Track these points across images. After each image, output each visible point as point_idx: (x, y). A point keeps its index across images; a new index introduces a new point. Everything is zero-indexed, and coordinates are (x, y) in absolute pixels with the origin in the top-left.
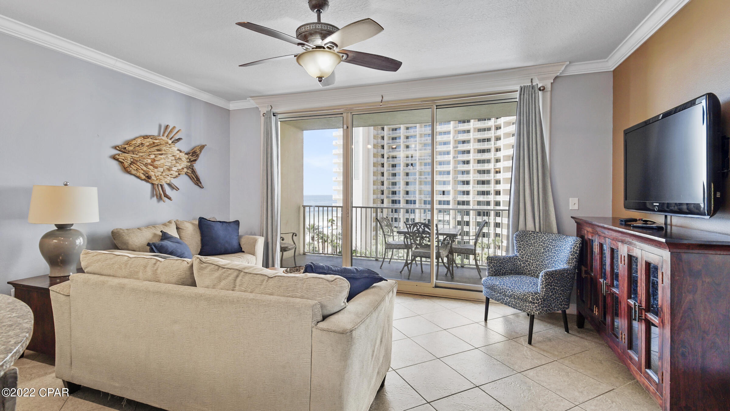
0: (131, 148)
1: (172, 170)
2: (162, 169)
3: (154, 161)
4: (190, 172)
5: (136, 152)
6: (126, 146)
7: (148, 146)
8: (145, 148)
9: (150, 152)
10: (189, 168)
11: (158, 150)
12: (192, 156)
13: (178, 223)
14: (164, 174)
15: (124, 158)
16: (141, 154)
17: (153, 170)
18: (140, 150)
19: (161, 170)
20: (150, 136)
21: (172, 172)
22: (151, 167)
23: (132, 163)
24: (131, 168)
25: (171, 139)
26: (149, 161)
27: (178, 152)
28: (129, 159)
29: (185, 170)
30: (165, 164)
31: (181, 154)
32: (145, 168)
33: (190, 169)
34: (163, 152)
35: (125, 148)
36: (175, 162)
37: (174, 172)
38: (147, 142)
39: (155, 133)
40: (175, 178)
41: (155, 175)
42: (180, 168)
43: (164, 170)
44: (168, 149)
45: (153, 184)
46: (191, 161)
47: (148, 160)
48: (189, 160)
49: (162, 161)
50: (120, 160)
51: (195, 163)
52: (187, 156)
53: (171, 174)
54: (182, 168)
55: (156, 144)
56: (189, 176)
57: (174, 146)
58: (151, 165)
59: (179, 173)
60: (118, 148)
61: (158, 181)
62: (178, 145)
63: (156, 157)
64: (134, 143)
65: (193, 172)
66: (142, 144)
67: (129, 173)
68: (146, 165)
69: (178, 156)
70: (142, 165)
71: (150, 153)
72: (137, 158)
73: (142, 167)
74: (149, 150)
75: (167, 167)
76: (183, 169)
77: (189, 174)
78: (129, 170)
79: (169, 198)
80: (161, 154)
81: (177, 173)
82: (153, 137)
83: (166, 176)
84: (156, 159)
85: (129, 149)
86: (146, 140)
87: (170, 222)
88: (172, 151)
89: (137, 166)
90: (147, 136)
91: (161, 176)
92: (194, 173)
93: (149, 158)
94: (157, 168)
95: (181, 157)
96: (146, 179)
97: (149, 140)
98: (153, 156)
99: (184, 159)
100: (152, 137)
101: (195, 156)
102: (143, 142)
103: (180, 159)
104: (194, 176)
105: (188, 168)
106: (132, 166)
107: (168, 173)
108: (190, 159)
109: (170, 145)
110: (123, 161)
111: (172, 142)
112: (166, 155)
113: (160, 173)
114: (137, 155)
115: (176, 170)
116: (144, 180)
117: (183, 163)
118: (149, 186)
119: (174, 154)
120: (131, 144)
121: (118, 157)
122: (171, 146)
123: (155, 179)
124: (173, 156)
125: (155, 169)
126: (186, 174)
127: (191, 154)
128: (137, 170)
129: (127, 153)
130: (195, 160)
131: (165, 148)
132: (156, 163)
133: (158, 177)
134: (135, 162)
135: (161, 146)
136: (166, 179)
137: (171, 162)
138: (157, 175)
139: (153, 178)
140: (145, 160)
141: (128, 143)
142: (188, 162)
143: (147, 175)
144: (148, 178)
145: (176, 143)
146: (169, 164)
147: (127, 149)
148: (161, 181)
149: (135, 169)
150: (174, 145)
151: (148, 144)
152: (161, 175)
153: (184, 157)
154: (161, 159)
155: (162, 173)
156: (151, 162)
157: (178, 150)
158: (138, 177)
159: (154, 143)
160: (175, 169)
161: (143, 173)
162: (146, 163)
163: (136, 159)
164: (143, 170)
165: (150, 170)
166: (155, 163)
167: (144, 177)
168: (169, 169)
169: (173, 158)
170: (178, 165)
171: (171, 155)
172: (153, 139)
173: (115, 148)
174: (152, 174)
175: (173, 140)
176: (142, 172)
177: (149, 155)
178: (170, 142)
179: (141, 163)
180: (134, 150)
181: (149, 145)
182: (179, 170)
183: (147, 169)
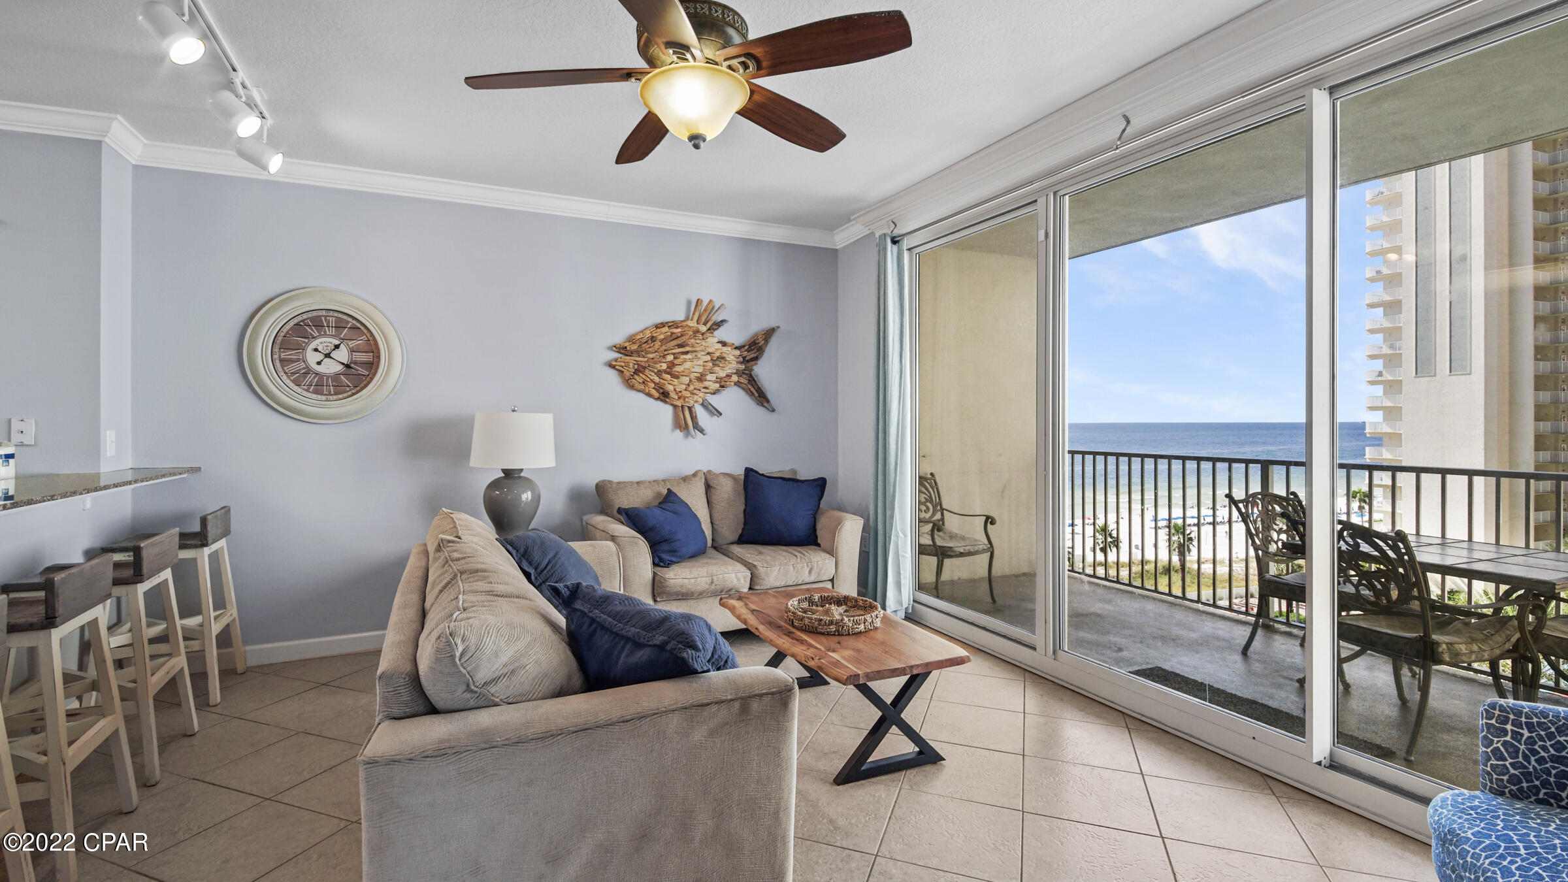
0: (635, 347)
1: (706, 380)
2: (688, 379)
3: (672, 365)
4: (746, 382)
5: (643, 353)
6: (627, 344)
7: (661, 341)
8: (658, 345)
9: (665, 351)
10: (743, 373)
11: (680, 346)
12: (748, 352)
13: (708, 476)
14: (691, 387)
15: (623, 364)
16: (651, 356)
17: (670, 382)
18: (649, 349)
20: (666, 323)
21: (706, 384)
22: (668, 377)
23: (636, 372)
24: (633, 380)
25: (705, 324)
26: (664, 366)
27: (720, 346)
28: (631, 365)
29: (735, 378)
30: (694, 370)
31: (725, 349)
32: (657, 379)
33: (745, 376)
34: (687, 349)
35: (626, 347)
36: (711, 364)
37: (711, 383)
38: (661, 334)
39: (680, 316)
40: (714, 394)
41: (675, 390)
42: (722, 374)
43: (690, 381)
44: (698, 341)
45: (675, 407)
46: (748, 361)
47: (662, 364)
48: (741, 359)
49: (687, 365)
50: (617, 367)
51: (756, 364)
52: (738, 352)
53: (705, 388)
54: (727, 376)
55: (674, 336)
56: (743, 389)
57: (711, 335)
58: (668, 373)
59: (723, 384)
60: (614, 349)
61: (681, 401)
62: (720, 334)
63: (675, 358)
64: (639, 337)
65: (752, 380)
66: (653, 337)
67: (632, 387)
68: (659, 373)
69: (717, 354)
70: (653, 374)
71: (666, 353)
72: (645, 362)
73: (652, 378)
74: (664, 348)
75: (696, 374)
76: (729, 376)
77: (744, 386)
78: (632, 384)
79: (702, 431)
80: (686, 353)
81: (718, 385)
82: (674, 324)
83: (695, 391)
84: (676, 362)
85: (632, 348)
86: (659, 330)
87: (695, 475)
88: (706, 345)
89: (644, 377)
90: (662, 323)
91: (685, 392)
92: (753, 383)
93: (664, 360)
94: (677, 377)
95: (724, 355)
96: (662, 398)
97: (666, 329)
98: (670, 358)
99: (730, 358)
100: (670, 324)
101: (755, 350)
102: (655, 335)
103: (723, 358)
104: (752, 389)
105: (739, 373)
106: (636, 377)
107: (698, 385)
108: (744, 358)
109: (703, 334)
110: (624, 369)
111: (709, 329)
112: (695, 354)
113: (684, 387)
114: (644, 357)
115: (714, 379)
116: (658, 399)
117: (730, 366)
118: (669, 409)
119: (710, 350)
121: (614, 363)
122: (705, 336)
123: (676, 397)
124: (708, 353)
125: (674, 380)
126: (737, 384)
127: (746, 348)
128: (644, 382)
129: (630, 356)
130: (756, 359)
131: (693, 341)
132: (678, 369)
133: (680, 394)
134: (642, 370)
135: (683, 337)
136: (696, 397)
137: (704, 366)
138: (678, 390)
139: (673, 395)
140: (658, 366)
141: (631, 339)
142: (741, 363)
143: (661, 391)
144: (664, 396)
145: (716, 329)
146: (700, 370)
147: (628, 349)
148: (687, 400)
149: (641, 381)
150: (712, 333)
151: (662, 337)
152: (686, 390)
153: (732, 355)
154: (685, 361)
155: (689, 385)
156: (668, 367)
157: (718, 342)
158: (649, 395)
159: (672, 333)
160: (710, 377)
161: (654, 388)
162: (659, 371)
163: (643, 364)
164: (654, 382)
165: (666, 382)
166: (674, 370)
167: (656, 395)
168: (701, 379)
169: (708, 358)
170: (717, 369)
171: (703, 353)
172: (673, 327)
174: (670, 388)
175: (709, 325)
176: (653, 385)
177: (664, 356)
178: (703, 329)
179: (650, 370)
180: (640, 350)
181: (664, 339)
182: (721, 378)
183: (662, 381)
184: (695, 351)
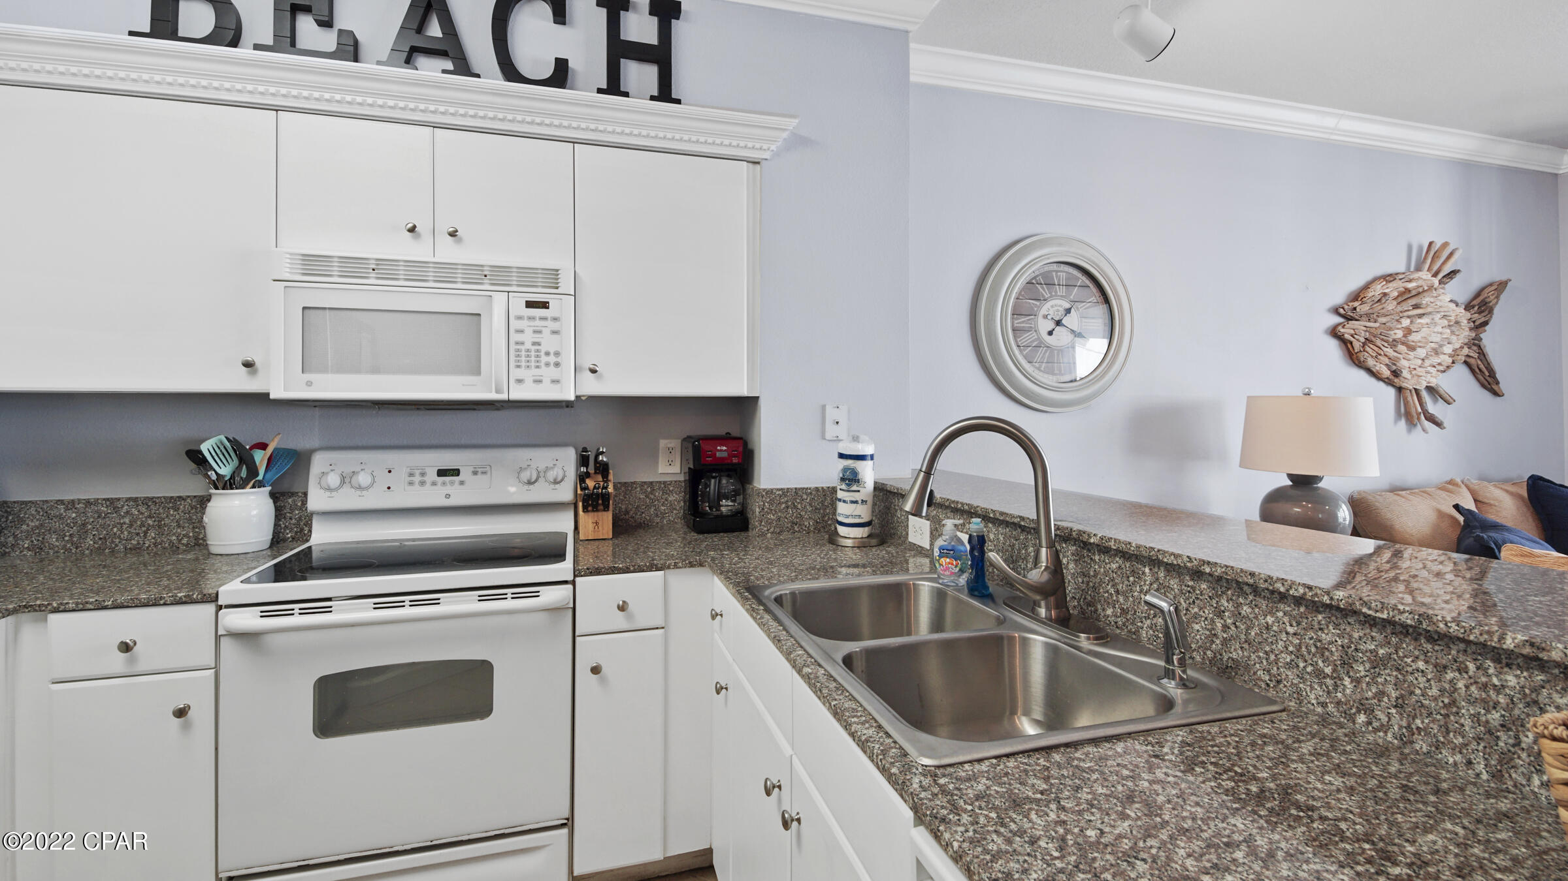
0: (1366, 308)
1: (1442, 353)
2: (1424, 351)
3: (1408, 332)
4: (1476, 355)
5: (1375, 316)
6: (1356, 304)
7: (1395, 299)
8: (1391, 306)
9: (1401, 312)
10: (1473, 343)
11: (1416, 307)
12: (1479, 313)
14: (1427, 363)
15: (1352, 332)
16: (1383, 320)
17: (1405, 356)
18: (1383, 311)
19: (1421, 352)
20: (1397, 274)
21: (1441, 358)
22: (1402, 348)
23: (1367, 342)
24: (1366, 353)
25: (1436, 275)
26: (1399, 334)
27: (1453, 306)
28: (1362, 334)
29: (1465, 350)
30: (1430, 340)
31: (1458, 309)
32: (1390, 352)
33: (1474, 348)
34: (1429, 310)
35: (1355, 309)
36: (1448, 331)
37: (1446, 357)
38: (1393, 289)
40: (1444, 371)
41: (1409, 367)
42: (1456, 346)
43: (1426, 354)
44: (1433, 300)
45: (1400, 390)
46: (1477, 327)
47: (1396, 331)
48: (1472, 325)
49: (1425, 332)
50: (1344, 336)
51: (1485, 330)
52: (1468, 315)
53: (1439, 364)
55: (1410, 293)
56: (1471, 367)
57: (1443, 291)
58: (1403, 344)
59: (1454, 358)
60: (1340, 311)
61: (1412, 381)
62: (1451, 289)
63: (1412, 322)
64: (1372, 293)
65: (1481, 354)
66: (1385, 294)
67: (1359, 365)
68: (1394, 343)
69: (1453, 317)
70: (1386, 345)
71: (1401, 315)
72: (1376, 328)
73: (1385, 350)
74: (1399, 309)
75: (1433, 345)
76: (1461, 347)
77: (1472, 362)
78: (1362, 359)
79: (1438, 424)
80: (1420, 316)
81: (1450, 360)
82: (1403, 277)
83: (1429, 369)
84: (1413, 327)
85: (1361, 310)
86: (1390, 285)
88: (1441, 304)
89: (1376, 349)
90: (1390, 275)
91: (1420, 369)
92: (1482, 356)
93: (1399, 326)
94: (1413, 349)
95: (1457, 318)
96: (1391, 378)
97: (1397, 283)
98: (1406, 322)
99: (1464, 322)
100: (1401, 277)
101: (1486, 312)
102: (1386, 291)
103: (1458, 323)
104: (1482, 367)
105: (1469, 344)
106: (1367, 349)
107: (1433, 359)
108: (1474, 323)
109: (1435, 289)
110: (1352, 339)
111: (1439, 283)
112: (1431, 316)
113: (1420, 362)
114: (1375, 322)
115: (1449, 351)
116: (1385, 380)
117: (1463, 333)
119: (1446, 313)
120: (1364, 299)
121: (1341, 331)
122: (1438, 291)
123: (1409, 377)
124: (1444, 317)
125: (1410, 353)
126: (1466, 359)
127: (1476, 308)
128: (1375, 357)
129: (1357, 320)
130: (1485, 324)
131: (1427, 299)
132: (1414, 337)
133: (1414, 372)
134: (1373, 339)
136: (1428, 377)
137: (1441, 333)
138: (1412, 367)
139: (1405, 374)
140: (1392, 333)
141: (1357, 296)
142: (1471, 329)
143: (1394, 368)
144: (1395, 375)
145: (1446, 282)
146: (1437, 338)
147: (1358, 310)
148: (1419, 380)
149: (1373, 354)
150: (1443, 288)
151: (1396, 294)
152: (1420, 367)
153: (1463, 318)
154: (1422, 326)
155: (1424, 360)
156: (1403, 336)
157: (1451, 301)
158: (1375, 374)
159: (1408, 290)
160: (1447, 349)
161: (1385, 365)
162: (1394, 340)
164: (1386, 356)
165: (1400, 356)
166: (1410, 338)
167: (1386, 374)
168: (1437, 351)
169: (1445, 322)
170: (1453, 338)
171: (1439, 316)
172: (1403, 281)
173: (1336, 311)
174: (1404, 364)
175: (1440, 276)
176: (1387, 361)
177: (1399, 321)
178: (1436, 281)
179: (1382, 340)
180: (1371, 311)
181: (1398, 296)
182: (1455, 351)
183: (1396, 354)
184: (1430, 313)
